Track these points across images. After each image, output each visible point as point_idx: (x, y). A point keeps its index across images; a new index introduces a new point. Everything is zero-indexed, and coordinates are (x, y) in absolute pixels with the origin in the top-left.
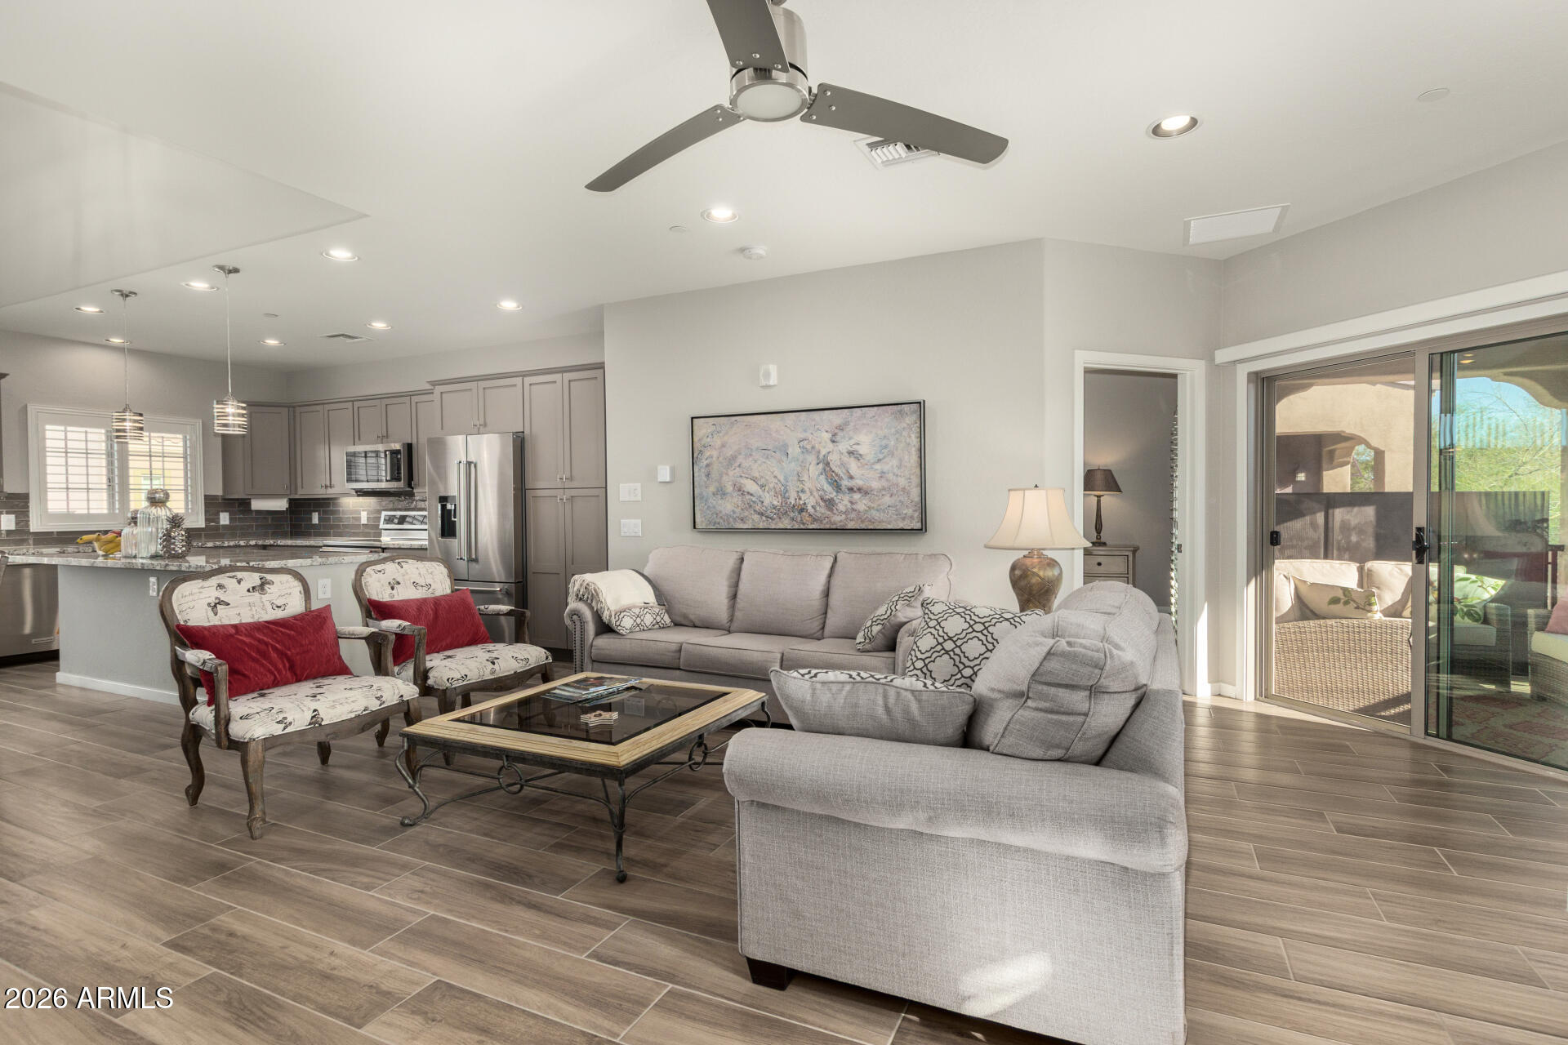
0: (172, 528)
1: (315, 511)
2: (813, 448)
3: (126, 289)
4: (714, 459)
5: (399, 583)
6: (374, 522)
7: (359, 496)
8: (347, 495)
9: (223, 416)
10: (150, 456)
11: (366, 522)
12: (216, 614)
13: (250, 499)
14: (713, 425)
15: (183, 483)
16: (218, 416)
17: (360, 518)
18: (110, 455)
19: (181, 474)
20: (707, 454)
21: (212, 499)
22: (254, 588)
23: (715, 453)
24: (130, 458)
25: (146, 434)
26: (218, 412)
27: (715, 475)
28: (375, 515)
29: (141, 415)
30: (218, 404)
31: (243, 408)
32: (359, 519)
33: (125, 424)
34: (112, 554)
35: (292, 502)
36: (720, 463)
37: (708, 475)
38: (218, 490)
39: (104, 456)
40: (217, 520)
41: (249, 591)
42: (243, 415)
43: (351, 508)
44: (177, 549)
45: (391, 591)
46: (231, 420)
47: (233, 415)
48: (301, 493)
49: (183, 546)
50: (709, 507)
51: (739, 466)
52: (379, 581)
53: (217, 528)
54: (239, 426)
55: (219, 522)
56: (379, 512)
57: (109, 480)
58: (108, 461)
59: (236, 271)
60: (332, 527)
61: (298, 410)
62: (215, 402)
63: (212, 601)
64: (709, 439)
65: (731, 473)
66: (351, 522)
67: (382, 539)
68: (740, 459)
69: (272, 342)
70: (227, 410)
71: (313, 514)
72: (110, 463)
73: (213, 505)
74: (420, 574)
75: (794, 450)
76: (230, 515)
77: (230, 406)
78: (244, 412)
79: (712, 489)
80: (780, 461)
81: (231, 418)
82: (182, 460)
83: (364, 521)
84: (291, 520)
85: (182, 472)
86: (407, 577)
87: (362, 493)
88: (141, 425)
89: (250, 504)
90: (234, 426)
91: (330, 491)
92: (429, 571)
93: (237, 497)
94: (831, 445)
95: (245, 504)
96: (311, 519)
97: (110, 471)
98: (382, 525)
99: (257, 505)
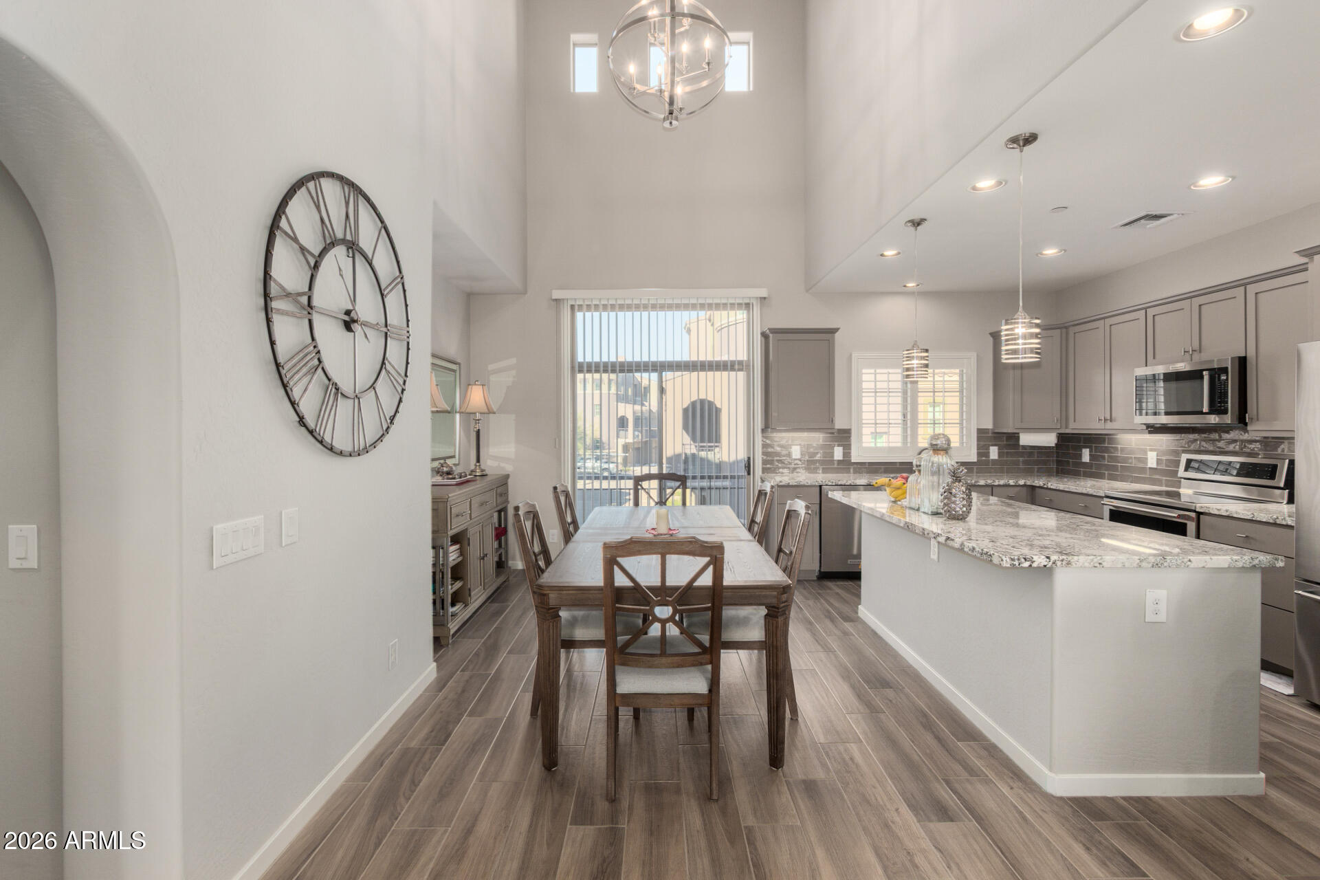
0: (953, 483)
1: (1086, 447)
3: (917, 217)
6: (1167, 466)
7: (1150, 432)
8: (1133, 431)
9: (1012, 339)
10: (934, 392)
11: (1154, 466)
13: (1018, 434)
15: (958, 418)
16: (1007, 340)
17: (1147, 459)
18: (905, 392)
19: (957, 408)
21: (984, 433)
24: (920, 394)
25: (930, 371)
26: (1006, 335)
28: (1172, 458)
29: (927, 351)
30: (1007, 324)
31: (1037, 326)
32: (1145, 460)
33: (913, 362)
34: (900, 501)
35: (1062, 438)
38: (989, 425)
39: (900, 394)
40: (987, 454)
42: (1036, 336)
43: (1134, 446)
44: (958, 509)
46: (1021, 344)
47: (1025, 337)
48: (1074, 427)
49: (964, 506)
53: (987, 462)
54: (1032, 351)
55: (988, 456)
56: (1177, 453)
57: (905, 416)
58: (904, 398)
60: (1108, 468)
61: (1072, 330)
62: (1003, 322)
66: (1134, 463)
67: (1182, 491)
69: (1050, 252)
70: (1016, 331)
71: (1084, 450)
72: (905, 400)
73: (985, 438)
76: (999, 449)
77: (1020, 325)
78: (1037, 330)
81: (1020, 341)
82: (958, 394)
83: (1152, 462)
84: (1057, 457)
85: (958, 406)
87: (1153, 429)
88: (926, 362)
89: (1018, 439)
90: (1025, 351)
91: (1109, 425)
93: (1006, 431)
95: (1013, 438)
96: (1080, 456)
97: (905, 407)
98: (1181, 472)
99: (1026, 439)
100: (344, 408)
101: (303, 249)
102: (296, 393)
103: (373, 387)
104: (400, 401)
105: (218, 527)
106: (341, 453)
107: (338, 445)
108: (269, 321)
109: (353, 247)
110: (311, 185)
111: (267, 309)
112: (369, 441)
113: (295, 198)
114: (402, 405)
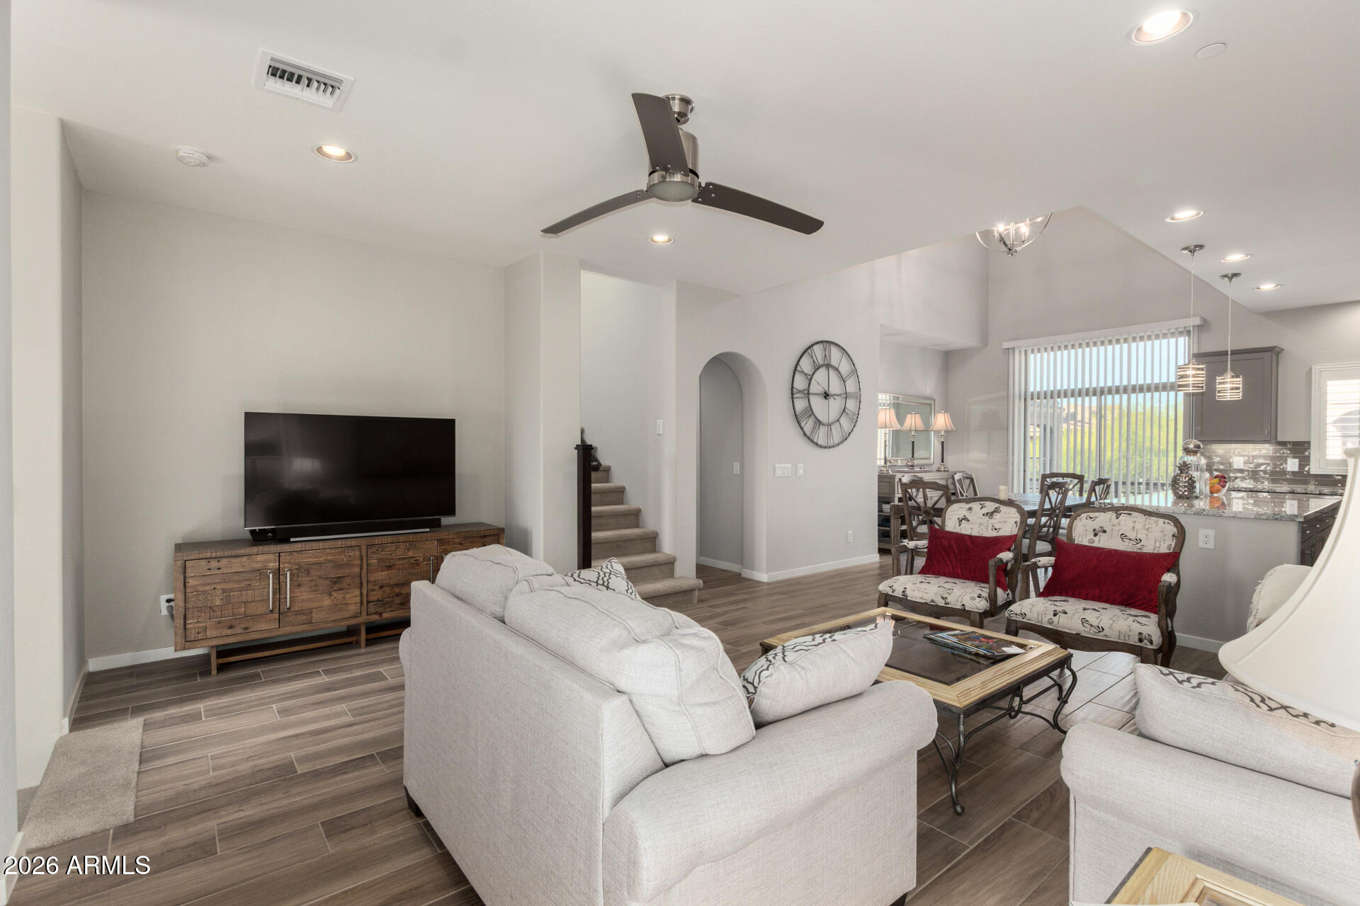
5: (1105, 532)
12: (960, 525)
22: (987, 513)
41: (983, 515)
45: (1093, 537)
52: (1085, 526)
63: (961, 517)
74: (1134, 527)
86: (1117, 528)
92: (1147, 527)
100: (823, 430)
101: (806, 374)
102: (803, 425)
103: (838, 421)
104: (855, 426)
105: (777, 465)
106: (821, 447)
107: (819, 443)
108: (793, 401)
109: (828, 366)
110: (809, 351)
111: (793, 398)
112: (836, 442)
113: (804, 356)
114: (855, 428)
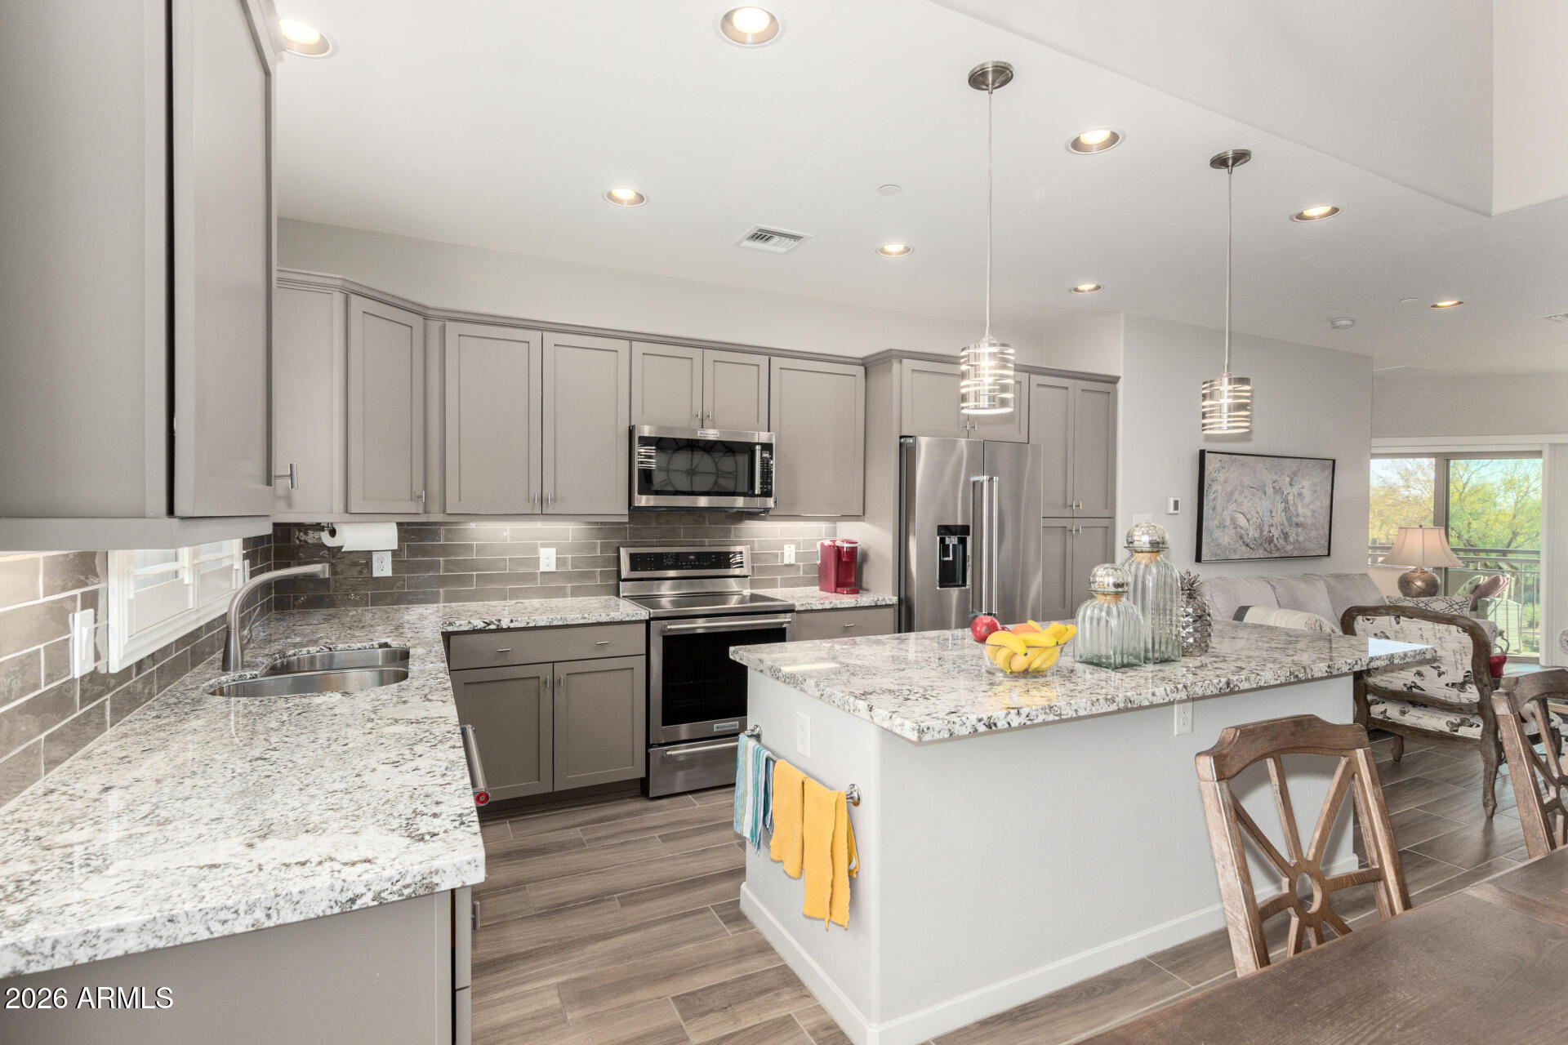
2: (1280, 488)
4: (1219, 494)
14: (1220, 461)
20: (1214, 488)
23: (1219, 488)
27: (1219, 509)
36: (1223, 497)
37: (1214, 509)
50: (1213, 540)
51: (1236, 501)
59: (1241, 157)
61: (452, 327)
64: (1215, 475)
65: (1230, 507)
68: (1236, 496)
75: (1270, 490)
79: (1216, 522)
80: (1261, 499)
94: (1289, 487)
98: (625, 573)
